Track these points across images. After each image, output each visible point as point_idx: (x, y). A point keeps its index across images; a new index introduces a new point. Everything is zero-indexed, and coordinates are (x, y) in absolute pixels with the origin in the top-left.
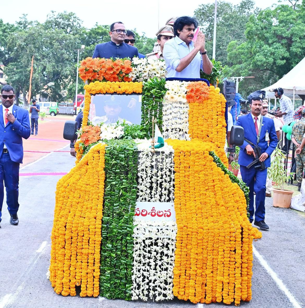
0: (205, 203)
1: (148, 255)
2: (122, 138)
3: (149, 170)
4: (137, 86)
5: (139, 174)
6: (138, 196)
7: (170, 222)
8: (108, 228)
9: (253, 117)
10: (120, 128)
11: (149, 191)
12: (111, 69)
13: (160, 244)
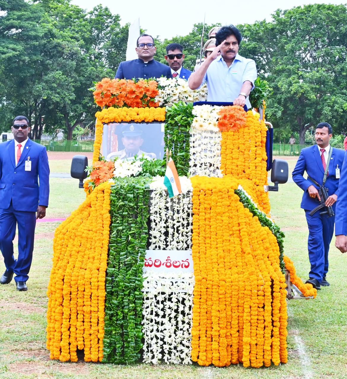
0: (229, 251)
1: (161, 312)
2: (140, 174)
3: (163, 212)
4: (159, 113)
5: (152, 218)
6: (149, 244)
7: (188, 274)
8: (112, 281)
11: (163, 237)
12: (132, 92)
13: (175, 300)
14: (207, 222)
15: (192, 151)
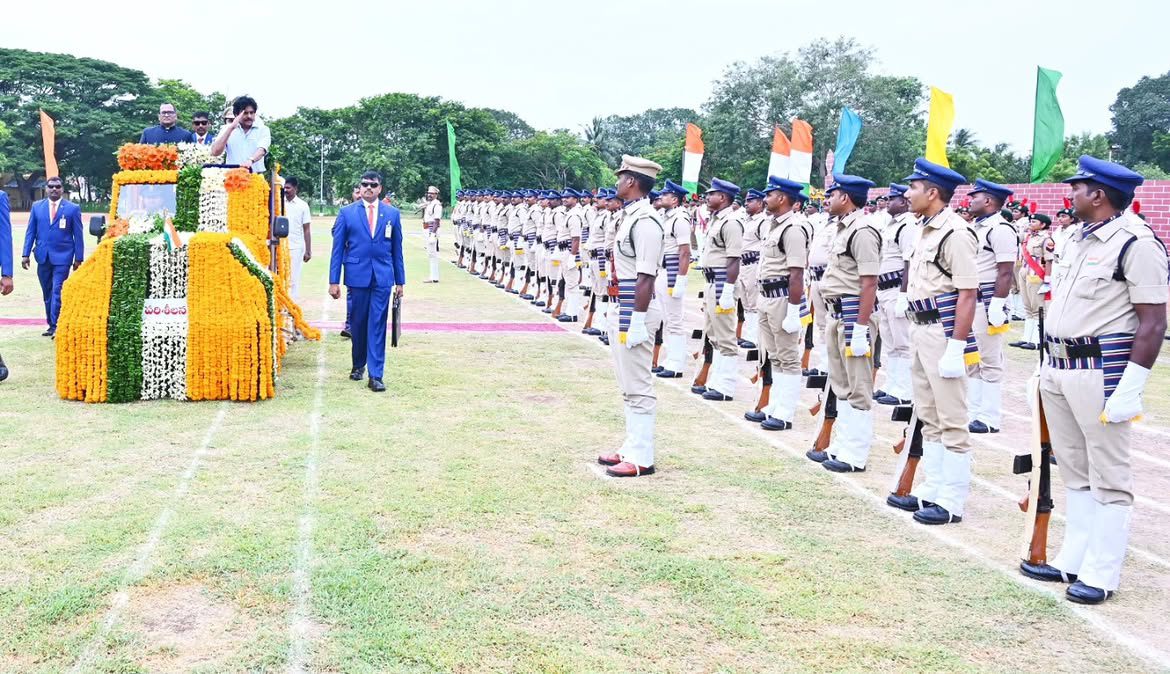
0: (220, 298)
1: (158, 354)
2: (149, 231)
3: (162, 265)
5: (152, 270)
6: (148, 293)
7: (183, 320)
8: (113, 328)
11: (162, 287)
12: (154, 156)
13: (170, 343)
14: (201, 273)
15: (201, 209)
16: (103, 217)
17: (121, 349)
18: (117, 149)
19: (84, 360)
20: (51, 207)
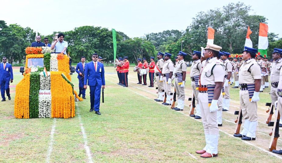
0: (60, 90)
1: (43, 106)
2: (38, 71)
3: (43, 81)
4: (42, 55)
5: (41, 82)
6: (40, 89)
7: (50, 96)
8: (31, 98)
9: (82, 63)
10: (37, 68)
11: (43, 87)
12: (35, 50)
13: (46, 102)
14: (54, 83)
15: (51, 65)
16: (24, 68)
17: (33, 104)
18: (25, 49)
19: (23, 107)
20: (4, 65)
